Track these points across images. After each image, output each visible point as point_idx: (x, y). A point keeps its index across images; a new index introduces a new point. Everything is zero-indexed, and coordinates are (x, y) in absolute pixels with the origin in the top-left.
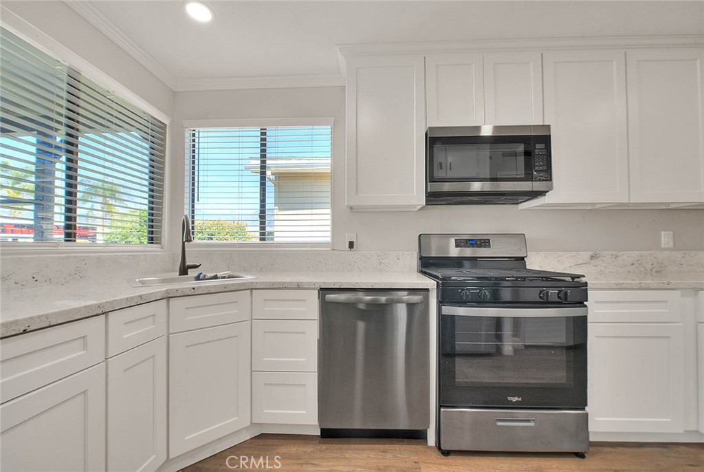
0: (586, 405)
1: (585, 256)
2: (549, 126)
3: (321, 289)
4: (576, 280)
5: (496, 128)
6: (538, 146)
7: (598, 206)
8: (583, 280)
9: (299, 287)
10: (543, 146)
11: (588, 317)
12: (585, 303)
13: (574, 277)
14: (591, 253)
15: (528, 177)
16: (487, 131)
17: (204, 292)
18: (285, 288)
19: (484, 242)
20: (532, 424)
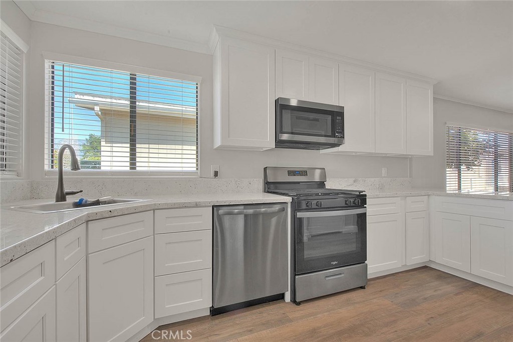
0: (366, 260)
1: (351, 180)
2: (343, 107)
3: (213, 207)
4: (361, 193)
5: (299, 101)
6: (338, 118)
7: (358, 154)
8: (363, 193)
9: (197, 205)
10: (340, 118)
11: (367, 213)
12: (365, 206)
13: (360, 192)
14: (354, 179)
15: (333, 136)
16: (294, 103)
17: (119, 214)
18: (186, 207)
19: (303, 173)
20: (343, 275)
